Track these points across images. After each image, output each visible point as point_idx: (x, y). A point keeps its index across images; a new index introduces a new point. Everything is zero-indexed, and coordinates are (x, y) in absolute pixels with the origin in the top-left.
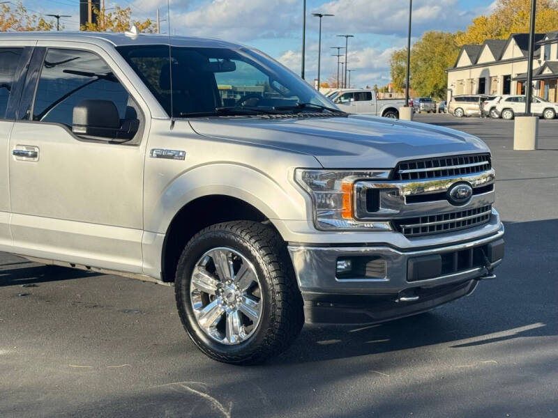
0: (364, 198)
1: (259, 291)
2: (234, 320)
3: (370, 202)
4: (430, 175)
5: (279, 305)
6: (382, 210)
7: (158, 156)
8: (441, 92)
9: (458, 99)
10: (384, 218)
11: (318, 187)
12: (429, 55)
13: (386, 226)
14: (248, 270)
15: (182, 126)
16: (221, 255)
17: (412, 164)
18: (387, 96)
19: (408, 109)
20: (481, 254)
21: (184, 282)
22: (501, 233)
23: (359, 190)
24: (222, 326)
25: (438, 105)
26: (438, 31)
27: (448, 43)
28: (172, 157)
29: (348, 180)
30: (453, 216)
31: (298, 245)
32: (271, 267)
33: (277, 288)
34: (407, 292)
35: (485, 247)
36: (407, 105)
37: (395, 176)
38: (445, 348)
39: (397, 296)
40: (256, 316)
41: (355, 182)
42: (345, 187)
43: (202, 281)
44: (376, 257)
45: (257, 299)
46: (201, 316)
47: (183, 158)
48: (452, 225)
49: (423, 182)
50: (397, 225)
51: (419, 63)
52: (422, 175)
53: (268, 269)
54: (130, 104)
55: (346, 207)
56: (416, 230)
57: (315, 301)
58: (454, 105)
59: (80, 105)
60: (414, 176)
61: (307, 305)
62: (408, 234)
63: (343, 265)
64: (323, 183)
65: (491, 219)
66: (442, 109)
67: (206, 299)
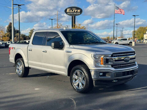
0: (105, 60)
1: (85, 79)
2: (80, 84)
3: (107, 61)
4: (122, 56)
5: (88, 81)
6: (109, 63)
7: (67, 52)
8: (143, 39)
9: (145, 40)
10: (109, 64)
11: (96, 58)
12: (140, 31)
13: (110, 66)
14: (83, 74)
15: (71, 46)
16: (78, 72)
17: (116, 54)
18: (132, 39)
19: (134, 42)
20: (132, 72)
21: (71, 76)
22: (137, 68)
23: (104, 59)
24: (78, 85)
25: (142, 41)
26: (142, 27)
27: (144, 29)
28: (69, 52)
29: (102, 57)
30: (125, 64)
31: (92, 70)
32: (87, 74)
33: (88, 78)
34: (115, 80)
35: (133, 71)
36: (134, 41)
37: (112, 56)
38: (125, 91)
39: (113, 80)
40: (85, 84)
41: (104, 57)
42: (102, 58)
43: (75, 76)
44: (108, 72)
45: (84, 80)
46: (75, 83)
47: (71, 52)
48: (125, 66)
49: (120, 57)
50: (112, 66)
51: (138, 33)
52: (120, 56)
53: (86, 74)
54: (63, 42)
55: (102, 62)
56: (117, 67)
57: (96, 81)
58: (145, 41)
59: (53, 42)
60: (118, 56)
61: (94, 82)
62: (115, 68)
63: (101, 74)
64: (97, 57)
65: (135, 65)
66: (142, 42)
67: (76, 80)
